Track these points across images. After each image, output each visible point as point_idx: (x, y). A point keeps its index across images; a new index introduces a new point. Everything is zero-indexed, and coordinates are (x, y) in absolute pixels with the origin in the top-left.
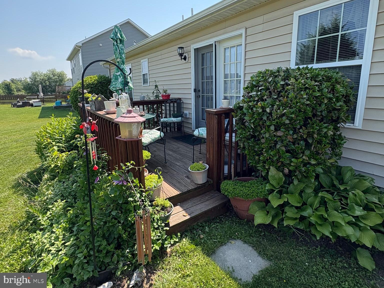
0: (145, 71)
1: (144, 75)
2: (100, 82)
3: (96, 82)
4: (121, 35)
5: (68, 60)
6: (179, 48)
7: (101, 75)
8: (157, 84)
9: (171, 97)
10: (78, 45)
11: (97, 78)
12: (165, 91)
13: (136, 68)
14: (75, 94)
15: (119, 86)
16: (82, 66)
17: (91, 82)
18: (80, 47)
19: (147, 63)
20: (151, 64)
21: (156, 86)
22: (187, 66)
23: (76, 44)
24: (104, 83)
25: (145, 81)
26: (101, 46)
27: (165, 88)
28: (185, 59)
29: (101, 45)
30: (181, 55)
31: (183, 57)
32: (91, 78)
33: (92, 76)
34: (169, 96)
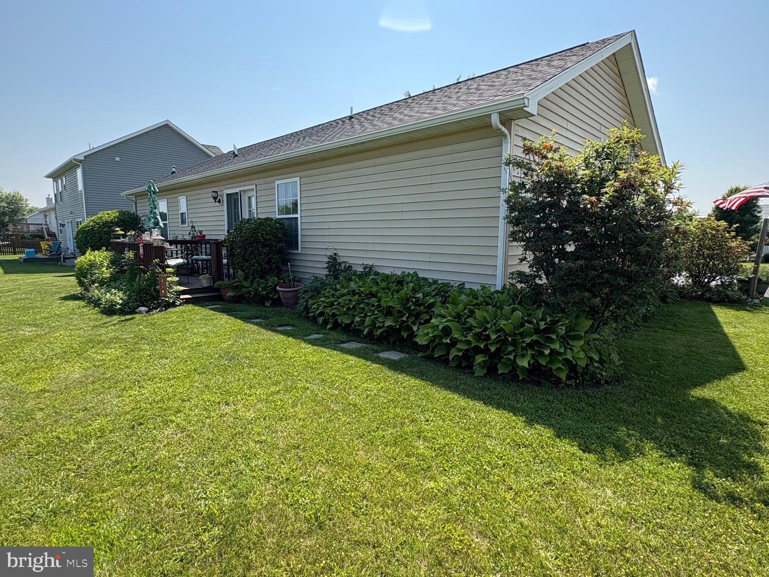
0: (183, 209)
1: (182, 214)
2: (122, 221)
3: (116, 219)
4: (154, 188)
5: (48, 176)
6: (213, 192)
7: (123, 210)
8: (194, 225)
9: (207, 238)
10: (77, 158)
11: (117, 214)
12: (201, 232)
13: (173, 204)
14: (84, 235)
15: (152, 225)
16: (83, 192)
17: (109, 220)
18: (80, 161)
19: (184, 200)
20: (189, 203)
21: (193, 227)
22: (221, 208)
23: (75, 156)
24: (128, 221)
25: (183, 222)
26: (118, 161)
27: (200, 229)
28: (219, 202)
29: (118, 159)
30: (215, 198)
31: (217, 200)
32: (108, 214)
33: (110, 212)
34: (204, 236)
